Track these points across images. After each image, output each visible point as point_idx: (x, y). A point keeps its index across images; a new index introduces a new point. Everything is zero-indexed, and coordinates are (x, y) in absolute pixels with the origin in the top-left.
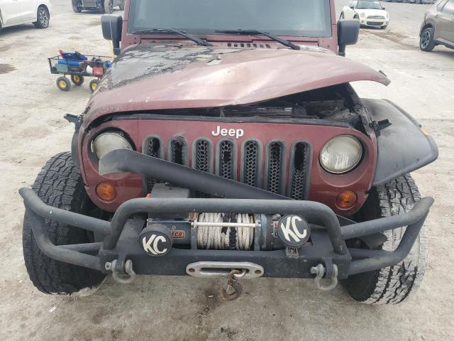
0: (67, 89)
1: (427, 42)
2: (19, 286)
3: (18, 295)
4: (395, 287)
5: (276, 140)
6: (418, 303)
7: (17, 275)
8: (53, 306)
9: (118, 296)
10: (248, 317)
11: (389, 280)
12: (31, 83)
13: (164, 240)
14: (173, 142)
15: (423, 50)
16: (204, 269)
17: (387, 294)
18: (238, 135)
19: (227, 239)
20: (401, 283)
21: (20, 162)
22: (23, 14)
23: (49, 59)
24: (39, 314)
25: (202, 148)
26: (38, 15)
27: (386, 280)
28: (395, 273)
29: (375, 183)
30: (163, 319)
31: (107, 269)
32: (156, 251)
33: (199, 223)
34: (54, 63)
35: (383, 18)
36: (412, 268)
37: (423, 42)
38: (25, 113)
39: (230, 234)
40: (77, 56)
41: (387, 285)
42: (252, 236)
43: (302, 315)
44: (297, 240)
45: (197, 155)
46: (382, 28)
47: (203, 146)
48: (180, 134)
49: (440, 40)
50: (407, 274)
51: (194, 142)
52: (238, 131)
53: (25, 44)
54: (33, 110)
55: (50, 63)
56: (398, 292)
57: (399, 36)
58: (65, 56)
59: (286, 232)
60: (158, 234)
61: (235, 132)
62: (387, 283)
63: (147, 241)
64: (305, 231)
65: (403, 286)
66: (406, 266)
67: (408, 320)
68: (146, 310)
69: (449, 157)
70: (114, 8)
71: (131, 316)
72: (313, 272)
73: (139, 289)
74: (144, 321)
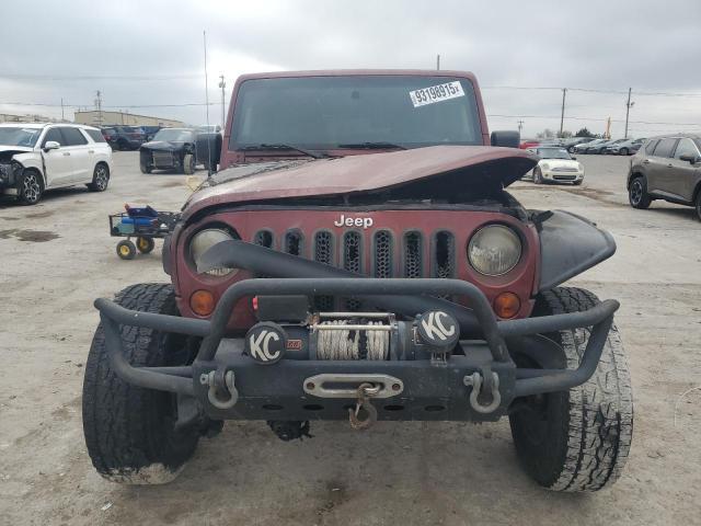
0: (130, 257)
1: (639, 196)
2: (60, 479)
3: (57, 490)
4: (594, 448)
5: (411, 229)
6: (644, 498)
7: (56, 466)
8: (106, 503)
9: (201, 491)
10: (391, 514)
11: (584, 434)
12: (81, 252)
13: (276, 338)
14: (288, 235)
15: (635, 207)
16: (327, 385)
17: (586, 459)
18: (366, 225)
19: (355, 347)
20: (602, 440)
21: (63, 339)
22: (75, 172)
23: (111, 217)
24: (87, 513)
25: (323, 242)
26: (95, 175)
27: (580, 435)
28: (590, 423)
29: (542, 286)
30: (267, 517)
31: (203, 382)
32: (266, 356)
33: (320, 326)
34: (117, 221)
35: (575, 170)
36: (612, 415)
37: (632, 197)
38: (72, 284)
39: (359, 342)
40: (149, 212)
41: (583, 445)
42: (387, 344)
43: (471, 511)
44: (444, 338)
45: (317, 251)
46: (577, 183)
47: (323, 239)
48: (296, 226)
49: (656, 191)
50: (607, 424)
51: (313, 235)
52: (366, 220)
53: (74, 210)
54: (81, 282)
55: (111, 223)
56: (600, 455)
57: (600, 192)
58: (132, 212)
59: (429, 329)
60: (270, 329)
61: (364, 221)
62: (582, 439)
63: (255, 340)
64: (453, 328)
65: (606, 445)
66: (604, 411)
67: (628, 518)
68: (242, 507)
69: (679, 325)
70: (197, 167)
71: (219, 514)
72: (467, 384)
73: (230, 482)
74: (239, 520)
